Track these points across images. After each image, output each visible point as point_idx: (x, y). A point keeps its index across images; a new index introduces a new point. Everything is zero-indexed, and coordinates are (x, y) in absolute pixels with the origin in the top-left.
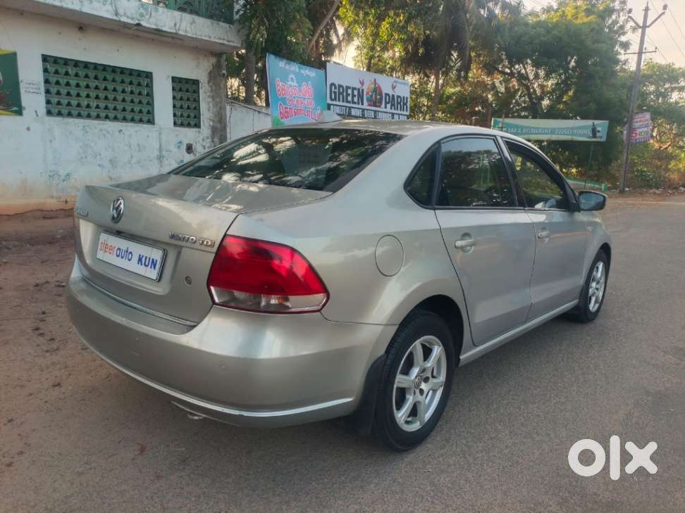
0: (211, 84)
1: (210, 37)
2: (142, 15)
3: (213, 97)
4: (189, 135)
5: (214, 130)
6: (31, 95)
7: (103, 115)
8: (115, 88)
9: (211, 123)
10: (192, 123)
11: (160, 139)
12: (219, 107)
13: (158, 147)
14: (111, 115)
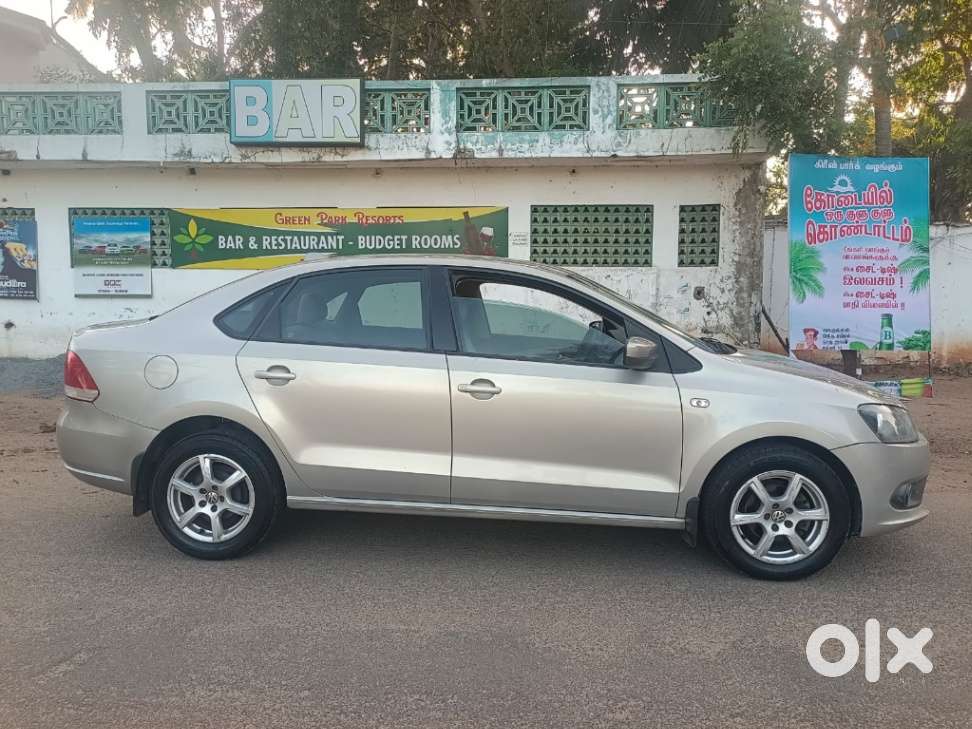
0: (738, 207)
1: (714, 150)
2: (619, 144)
3: (741, 224)
4: (699, 275)
5: (740, 267)
6: (518, 247)
7: (590, 260)
8: (606, 229)
9: (736, 258)
10: (708, 260)
11: (658, 284)
12: (750, 235)
13: (654, 293)
14: (600, 260)
